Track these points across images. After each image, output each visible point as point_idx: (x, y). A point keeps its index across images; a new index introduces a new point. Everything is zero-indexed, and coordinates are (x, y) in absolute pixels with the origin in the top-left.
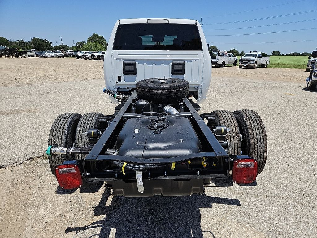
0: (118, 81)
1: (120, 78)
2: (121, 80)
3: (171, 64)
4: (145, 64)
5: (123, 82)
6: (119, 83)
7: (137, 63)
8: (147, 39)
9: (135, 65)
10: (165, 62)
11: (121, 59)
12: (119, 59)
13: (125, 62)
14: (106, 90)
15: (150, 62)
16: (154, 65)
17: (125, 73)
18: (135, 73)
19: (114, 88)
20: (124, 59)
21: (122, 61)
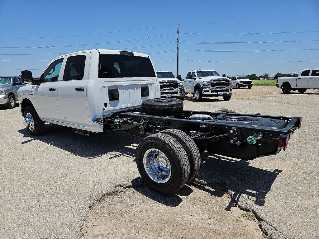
0: (104, 108)
1: (106, 105)
4: (124, 90)
5: (108, 108)
6: (106, 109)
7: (119, 89)
9: (117, 90)
10: (133, 87)
12: (105, 87)
13: (110, 89)
14: (96, 119)
15: (127, 87)
16: (130, 90)
17: (111, 99)
18: (118, 99)
19: (100, 116)
20: (108, 86)
21: (107, 88)
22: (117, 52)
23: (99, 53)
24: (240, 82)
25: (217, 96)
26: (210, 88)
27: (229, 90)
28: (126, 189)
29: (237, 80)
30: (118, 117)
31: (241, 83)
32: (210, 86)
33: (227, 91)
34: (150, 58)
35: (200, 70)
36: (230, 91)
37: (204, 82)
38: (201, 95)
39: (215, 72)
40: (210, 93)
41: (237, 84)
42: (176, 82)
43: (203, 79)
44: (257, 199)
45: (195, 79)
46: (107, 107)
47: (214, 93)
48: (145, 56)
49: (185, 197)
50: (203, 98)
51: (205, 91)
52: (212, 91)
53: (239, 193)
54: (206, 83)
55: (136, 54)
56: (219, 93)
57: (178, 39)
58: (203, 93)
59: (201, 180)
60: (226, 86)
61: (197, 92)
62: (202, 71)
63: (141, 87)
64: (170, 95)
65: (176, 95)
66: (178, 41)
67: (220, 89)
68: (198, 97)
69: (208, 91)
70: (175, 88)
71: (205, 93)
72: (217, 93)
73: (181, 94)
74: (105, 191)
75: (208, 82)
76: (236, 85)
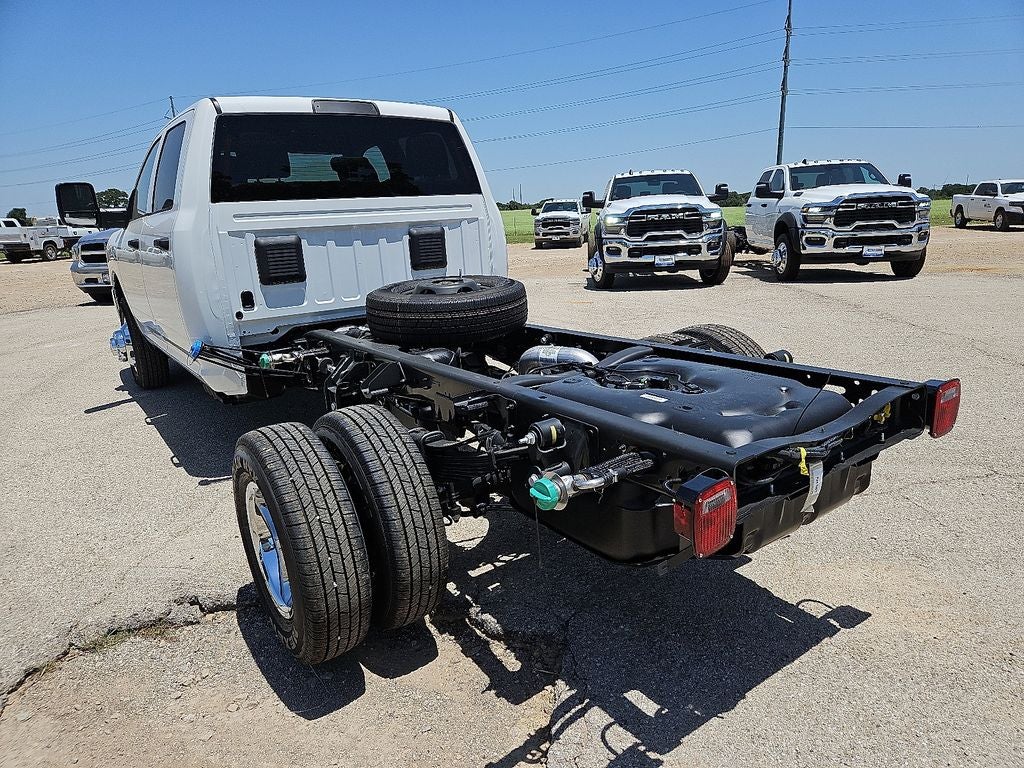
0: (242, 310)
1: (248, 300)
2: (253, 306)
3: (407, 238)
4: (331, 244)
5: (260, 311)
6: (248, 315)
7: (304, 242)
8: (305, 165)
9: (297, 247)
10: (388, 231)
11: (247, 232)
12: (240, 234)
13: (262, 241)
14: (203, 349)
15: (344, 235)
16: (358, 243)
17: (267, 279)
18: (301, 277)
19: (228, 338)
20: (256, 232)
21: (251, 238)
22: (302, 105)
23: (218, 110)
24: (1013, 204)
25: (860, 259)
26: (831, 232)
27: (911, 237)
28: (209, 617)
29: (1001, 196)
30: (303, 344)
31: (1014, 209)
32: (830, 223)
33: (905, 240)
34: (457, 122)
35: (804, 162)
36: (915, 240)
37: (808, 206)
38: (795, 257)
39: (868, 166)
40: (828, 248)
41: (1000, 210)
42: (695, 209)
43: (806, 195)
44: (633, 749)
45: (780, 196)
46: (256, 308)
47: (847, 250)
48: (439, 114)
49: (384, 681)
50: (803, 267)
51: (811, 242)
52: (837, 244)
53: (587, 701)
54: (817, 210)
55: (388, 108)
56: (868, 250)
57: (786, 51)
58: (804, 248)
59: (487, 617)
60: (900, 223)
61: (783, 247)
62: (811, 164)
63: (410, 234)
64: (668, 257)
65: (693, 257)
66: (786, 59)
67: (874, 234)
68: (783, 265)
69: (821, 242)
70: (688, 233)
71: (811, 250)
72: (859, 250)
73: (716, 254)
74: (124, 616)
75: (826, 208)
76: (995, 217)
